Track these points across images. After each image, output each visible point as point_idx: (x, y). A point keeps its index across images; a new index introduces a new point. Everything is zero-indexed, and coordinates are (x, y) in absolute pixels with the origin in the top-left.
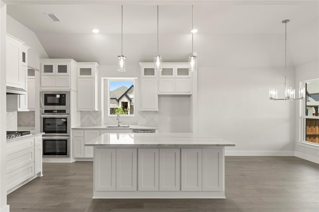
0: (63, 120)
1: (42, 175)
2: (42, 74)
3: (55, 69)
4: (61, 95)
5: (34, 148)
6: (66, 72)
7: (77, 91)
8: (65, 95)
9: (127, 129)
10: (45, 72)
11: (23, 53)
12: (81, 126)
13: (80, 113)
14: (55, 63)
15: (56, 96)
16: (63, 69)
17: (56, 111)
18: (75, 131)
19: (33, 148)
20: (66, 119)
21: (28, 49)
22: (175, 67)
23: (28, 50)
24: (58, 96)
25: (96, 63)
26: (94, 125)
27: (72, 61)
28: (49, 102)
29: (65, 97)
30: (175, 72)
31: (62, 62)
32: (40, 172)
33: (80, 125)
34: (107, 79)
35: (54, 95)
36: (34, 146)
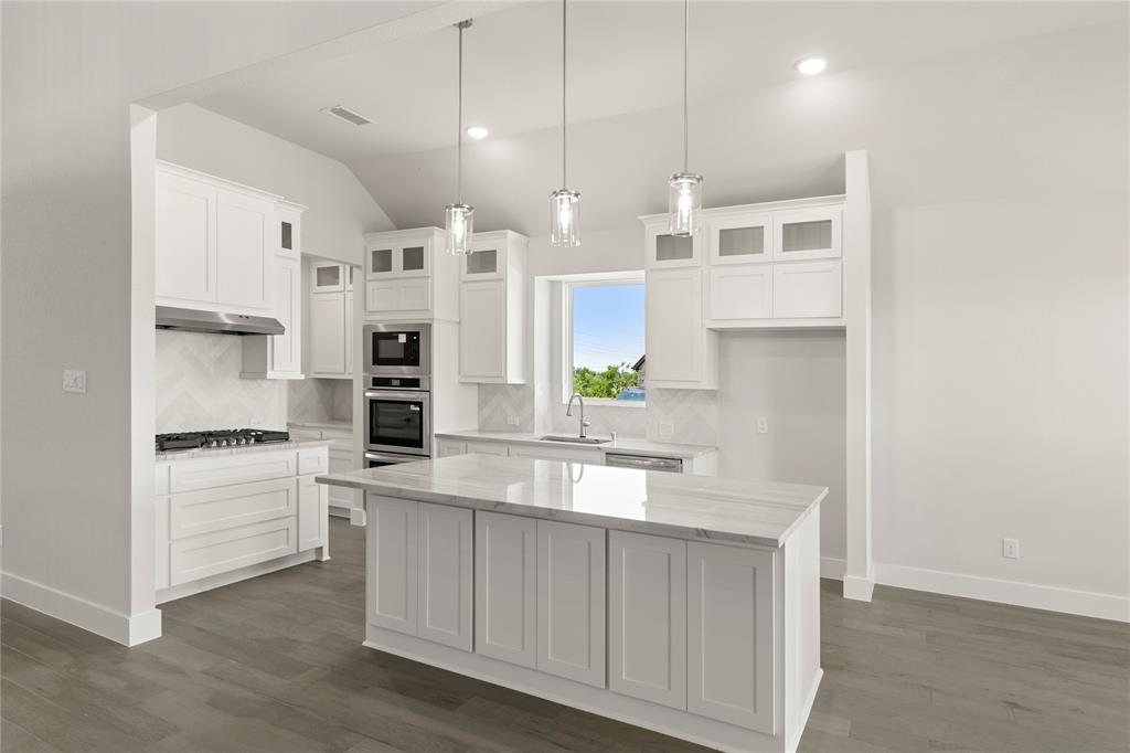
0: (413, 408)
1: (326, 557)
2: (368, 278)
3: (397, 260)
4: (410, 335)
5: (298, 480)
6: (422, 267)
7: (459, 323)
8: (417, 334)
9: (592, 449)
10: (374, 270)
11: (283, 223)
12: (480, 431)
13: (475, 390)
14: (398, 243)
15: (397, 338)
16: (414, 259)
17: (397, 383)
18: (445, 443)
19: (295, 479)
20: (420, 404)
21: (301, 211)
22: (772, 219)
23: (302, 215)
24: (402, 339)
25: (510, 232)
26: (515, 429)
27: (436, 233)
28: (383, 355)
29: (418, 340)
30: (773, 238)
31: (411, 239)
32: (321, 548)
33: (476, 427)
34: (560, 282)
35: (392, 336)
36: (298, 474)
